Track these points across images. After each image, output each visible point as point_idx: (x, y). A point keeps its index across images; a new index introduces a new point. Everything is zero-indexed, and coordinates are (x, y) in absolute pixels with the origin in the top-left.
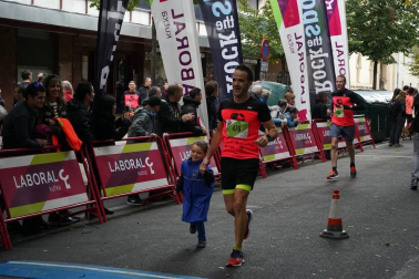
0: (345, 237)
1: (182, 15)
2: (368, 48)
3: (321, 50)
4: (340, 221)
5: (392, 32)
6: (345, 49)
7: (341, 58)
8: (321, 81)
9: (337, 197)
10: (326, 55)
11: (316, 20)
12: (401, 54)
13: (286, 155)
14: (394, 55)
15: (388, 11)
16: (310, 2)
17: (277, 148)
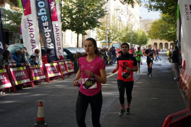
2: (74, 28)
3: (48, 28)
7: (57, 32)
8: (49, 43)
9: (42, 106)
10: (50, 31)
11: (45, 13)
13: (29, 80)
14: (86, 31)
16: (42, 4)
17: (23, 77)
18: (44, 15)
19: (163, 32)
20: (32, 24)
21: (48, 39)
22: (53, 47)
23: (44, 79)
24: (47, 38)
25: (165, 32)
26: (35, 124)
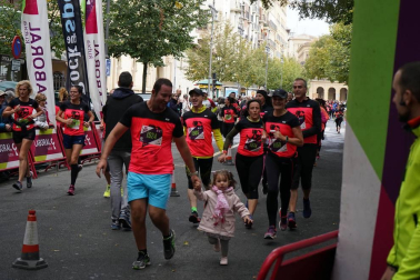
0: (42, 266)
2: (137, 50)
3: (76, 48)
4: (37, 246)
5: (162, 35)
6: (101, 49)
10: (79, 54)
12: (171, 57)
14: (164, 58)
15: (156, 13)
17: (11, 155)
18: (72, 19)
19: (335, 65)
20: (40, 38)
21: (73, 73)
23: (60, 160)
24: (71, 70)
25: (340, 65)
26: (19, 259)
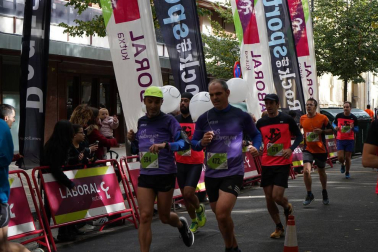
1: (142, 37)
2: (338, 68)
3: (288, 70)
5: (361, 54)
6: (313, 69)
10: (294, 75)
14: (364, 75)
15: (356, 34)
16: (277, 24)
18: (281, 45)
20: (260, 64)
21: (288, 92)
22: (299, 108)
24: (286, 90)
